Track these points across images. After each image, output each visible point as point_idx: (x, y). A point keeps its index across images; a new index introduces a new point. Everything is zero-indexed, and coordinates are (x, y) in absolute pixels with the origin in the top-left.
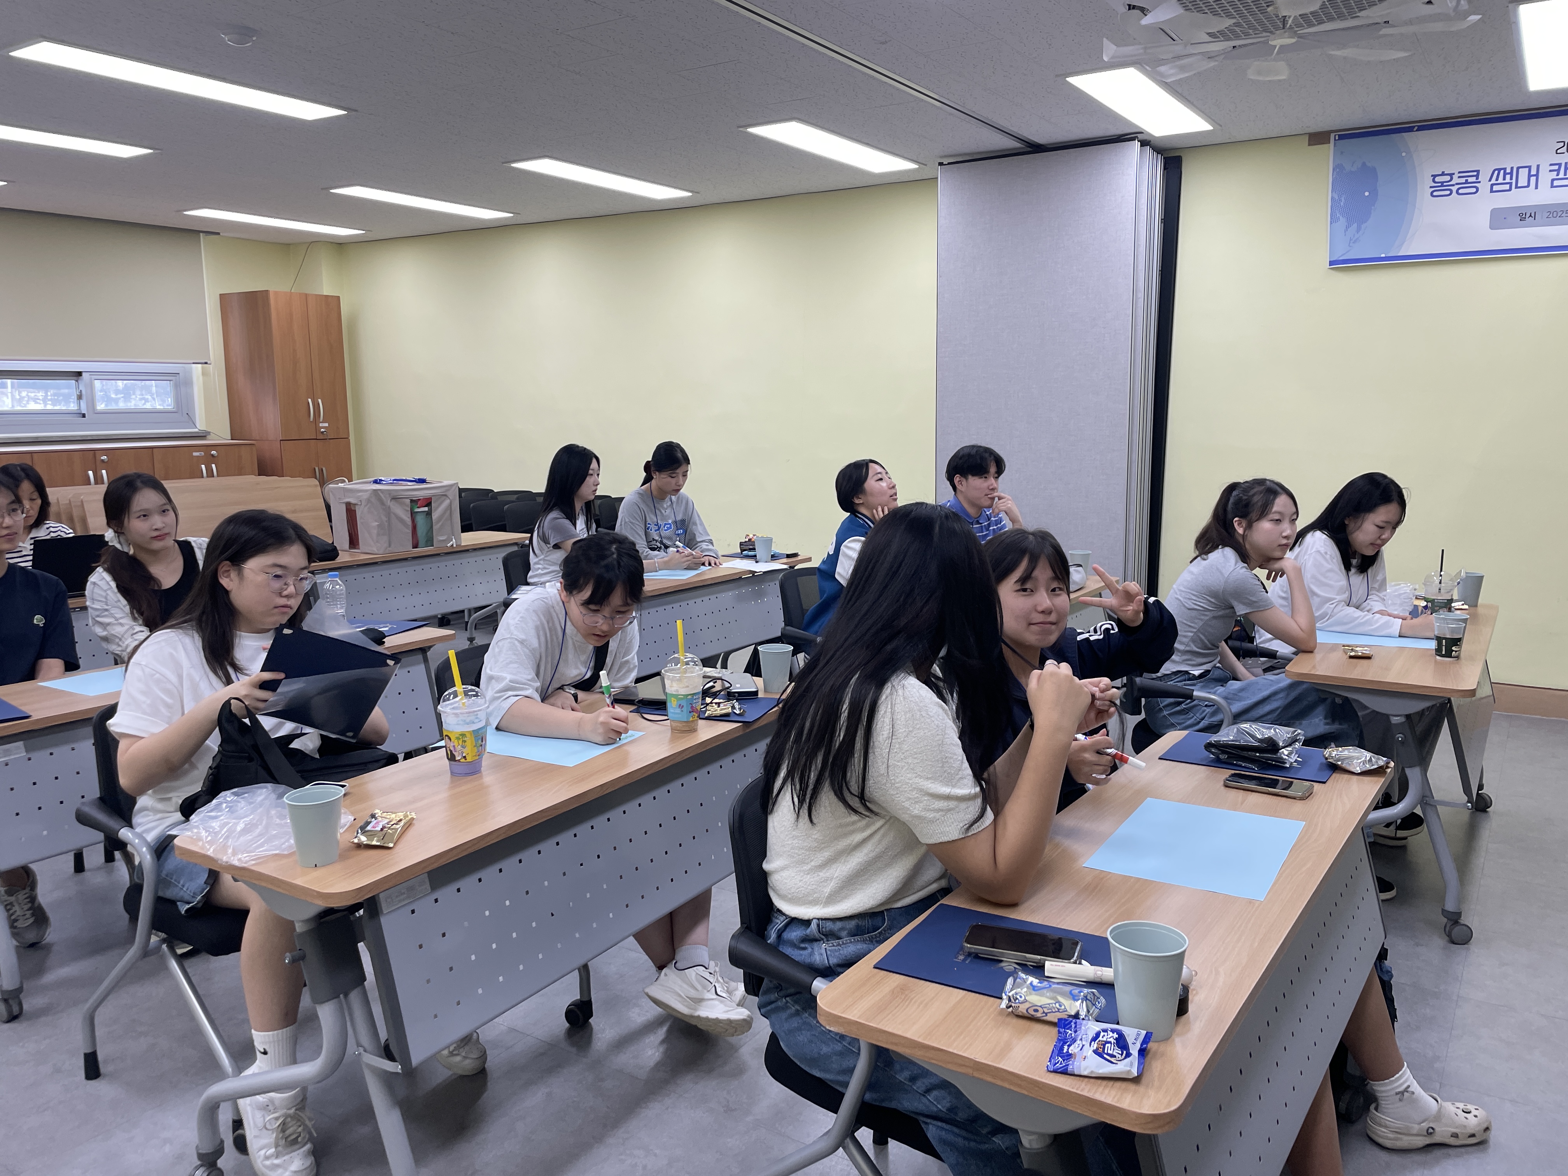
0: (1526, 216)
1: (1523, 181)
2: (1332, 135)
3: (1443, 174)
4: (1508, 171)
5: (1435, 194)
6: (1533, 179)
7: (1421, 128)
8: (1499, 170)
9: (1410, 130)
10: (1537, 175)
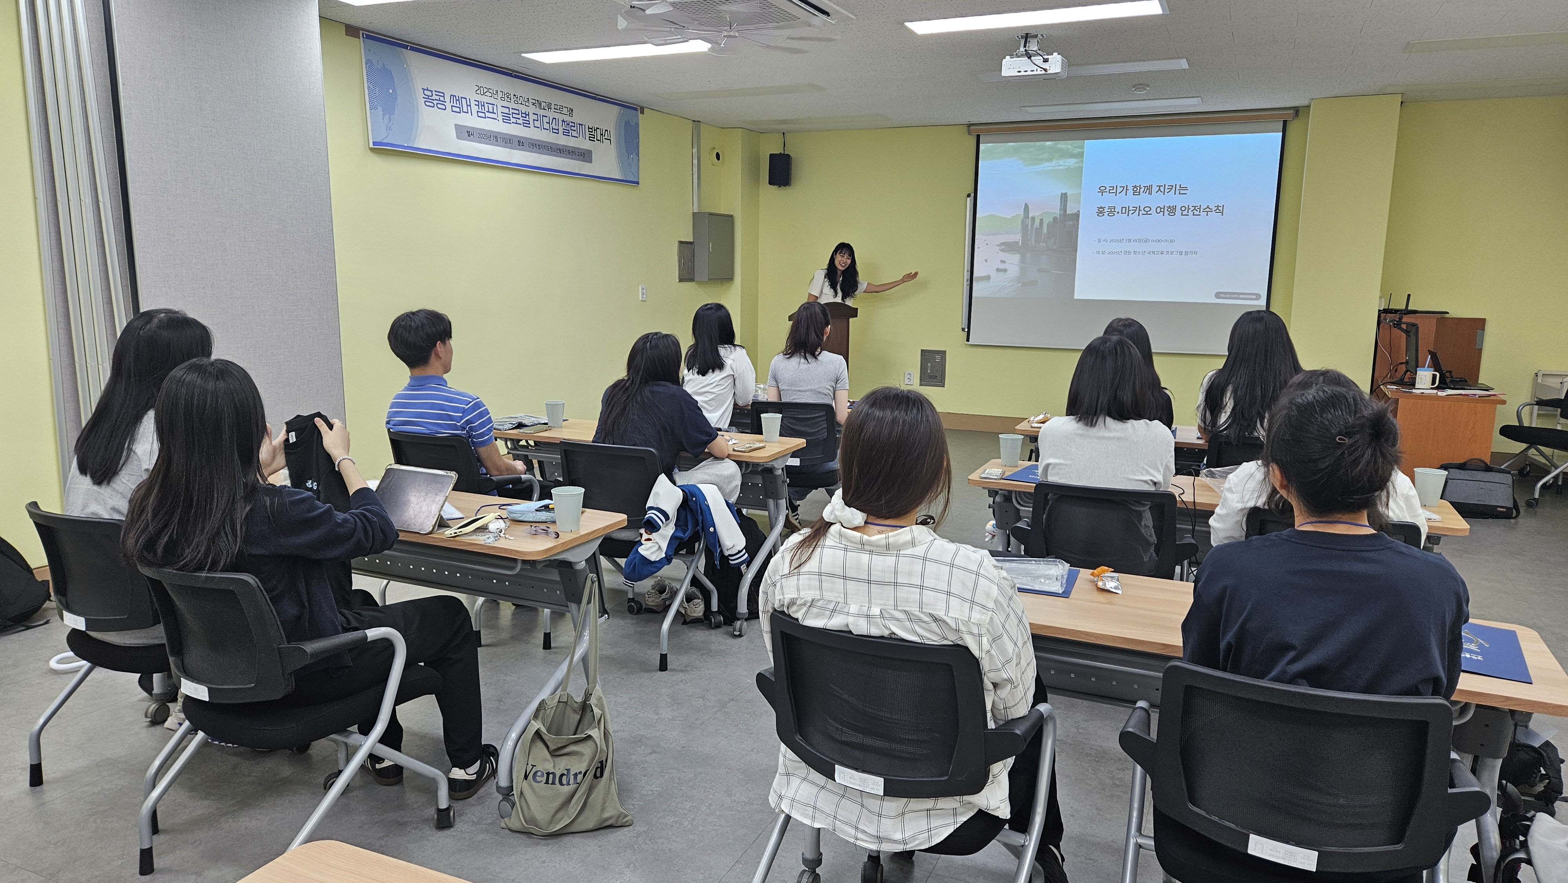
0: (468, 133)
1: (465, 110)
2: (361, 32)
3: (427, 90)
4: (457, 99)
5: (427, 103)
6: (469, 107)
7: (412, 49)
8: (454, 96)
9: (406, 47)
10: (470, 106)
